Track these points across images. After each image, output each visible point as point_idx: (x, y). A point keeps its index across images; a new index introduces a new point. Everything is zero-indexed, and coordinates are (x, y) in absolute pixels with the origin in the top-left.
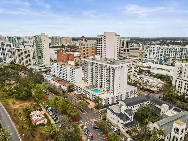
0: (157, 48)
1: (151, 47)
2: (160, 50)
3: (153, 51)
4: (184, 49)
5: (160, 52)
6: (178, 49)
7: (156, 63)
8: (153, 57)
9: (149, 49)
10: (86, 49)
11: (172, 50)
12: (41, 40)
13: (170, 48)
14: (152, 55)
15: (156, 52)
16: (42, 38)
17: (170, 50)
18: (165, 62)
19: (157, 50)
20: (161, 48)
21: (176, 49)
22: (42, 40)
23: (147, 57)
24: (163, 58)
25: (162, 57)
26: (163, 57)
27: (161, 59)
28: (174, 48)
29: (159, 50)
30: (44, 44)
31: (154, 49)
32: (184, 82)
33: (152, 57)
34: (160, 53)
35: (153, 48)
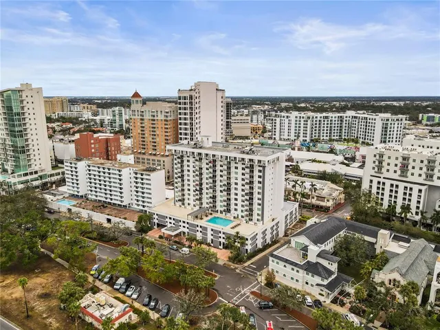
0: (296, 117)
1: (284, 117)
2: (302, 123)
3: (287, 125)
4: (345, 119)
5: (302, 125)
6: (334, 119)
7: (299, 150)
8: (289, 137)
9: (278, 119)
10: (147, 124)
11: (324, 121)
12: (22, 102)
13: (321, 117)
14: (286, 134)
15: (293, 125)
16: (24, 97)
17: (320, 121)
18: (314, 146)
19: (296, 121)
20: (303, 118)
21: (330, 119)
22: (25, 102)
23: (275, 138)
24: (308, 139)
25: (306, 137)
26: (308, 135)
27: (306, 140)
28: (327, 117)
29: (300, 121)
30: (31, 111)
31: (289, 120)
32: (388, 183)
33: (286, 137)
35: (287, 117)
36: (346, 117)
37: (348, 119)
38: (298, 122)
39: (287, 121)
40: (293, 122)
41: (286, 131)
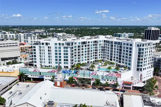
0: (56, 44)
1: (43, 44)
2: (62, 49)
3: (46, 52)
4: (99, 43)
5: (62, 53)
6: (90, 44)
8: (50, 64)
9: (37, 47)
11: (82, 47)
13: (79, 43)
14: (47, 61)
15: (53, 52)
17: (79, 46)
18: (76, 73)
19: (56, 48)
20: (63, 44)
21: (88, 44)
23: (36, 65)
24: (69, 65)
25: (67, 63)
27: (67, 67)
28: (84, 43)
29: (60, 48)
31: (49, 47)
33: (47, 64)
34: (62, 55)
35: (47, 44)
36: (100, 41)
37: (101, 43)
38: (58, 49)
39: (46, 48)
40: (53, 50)
41: (47, 58)
